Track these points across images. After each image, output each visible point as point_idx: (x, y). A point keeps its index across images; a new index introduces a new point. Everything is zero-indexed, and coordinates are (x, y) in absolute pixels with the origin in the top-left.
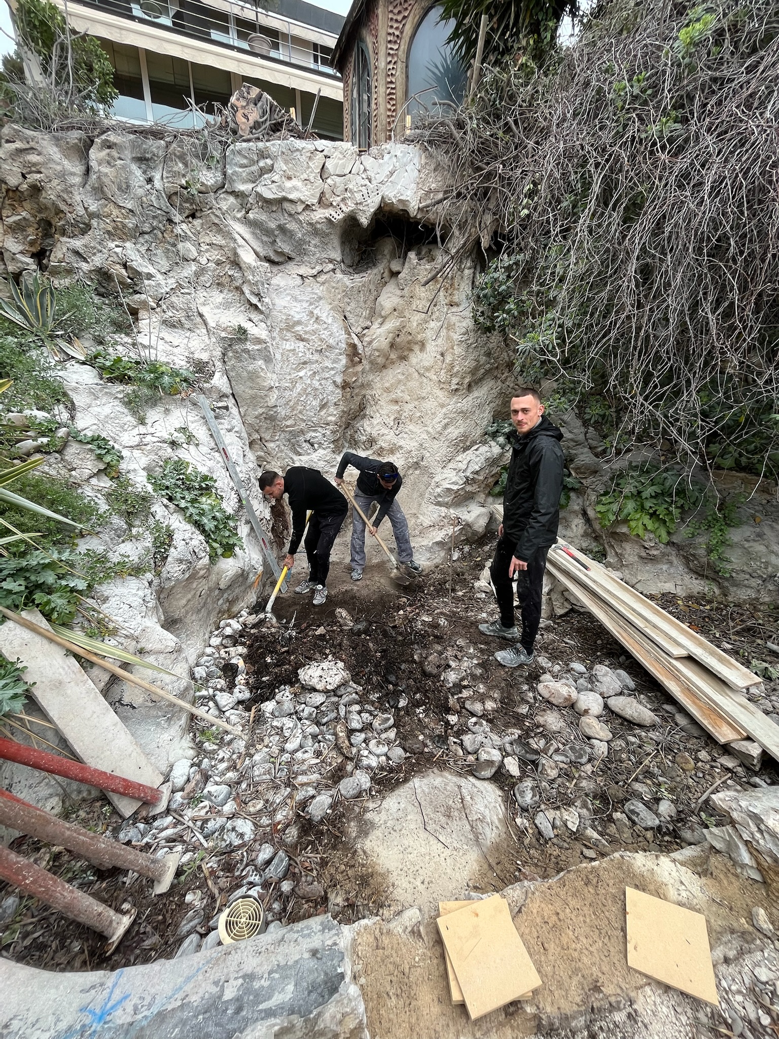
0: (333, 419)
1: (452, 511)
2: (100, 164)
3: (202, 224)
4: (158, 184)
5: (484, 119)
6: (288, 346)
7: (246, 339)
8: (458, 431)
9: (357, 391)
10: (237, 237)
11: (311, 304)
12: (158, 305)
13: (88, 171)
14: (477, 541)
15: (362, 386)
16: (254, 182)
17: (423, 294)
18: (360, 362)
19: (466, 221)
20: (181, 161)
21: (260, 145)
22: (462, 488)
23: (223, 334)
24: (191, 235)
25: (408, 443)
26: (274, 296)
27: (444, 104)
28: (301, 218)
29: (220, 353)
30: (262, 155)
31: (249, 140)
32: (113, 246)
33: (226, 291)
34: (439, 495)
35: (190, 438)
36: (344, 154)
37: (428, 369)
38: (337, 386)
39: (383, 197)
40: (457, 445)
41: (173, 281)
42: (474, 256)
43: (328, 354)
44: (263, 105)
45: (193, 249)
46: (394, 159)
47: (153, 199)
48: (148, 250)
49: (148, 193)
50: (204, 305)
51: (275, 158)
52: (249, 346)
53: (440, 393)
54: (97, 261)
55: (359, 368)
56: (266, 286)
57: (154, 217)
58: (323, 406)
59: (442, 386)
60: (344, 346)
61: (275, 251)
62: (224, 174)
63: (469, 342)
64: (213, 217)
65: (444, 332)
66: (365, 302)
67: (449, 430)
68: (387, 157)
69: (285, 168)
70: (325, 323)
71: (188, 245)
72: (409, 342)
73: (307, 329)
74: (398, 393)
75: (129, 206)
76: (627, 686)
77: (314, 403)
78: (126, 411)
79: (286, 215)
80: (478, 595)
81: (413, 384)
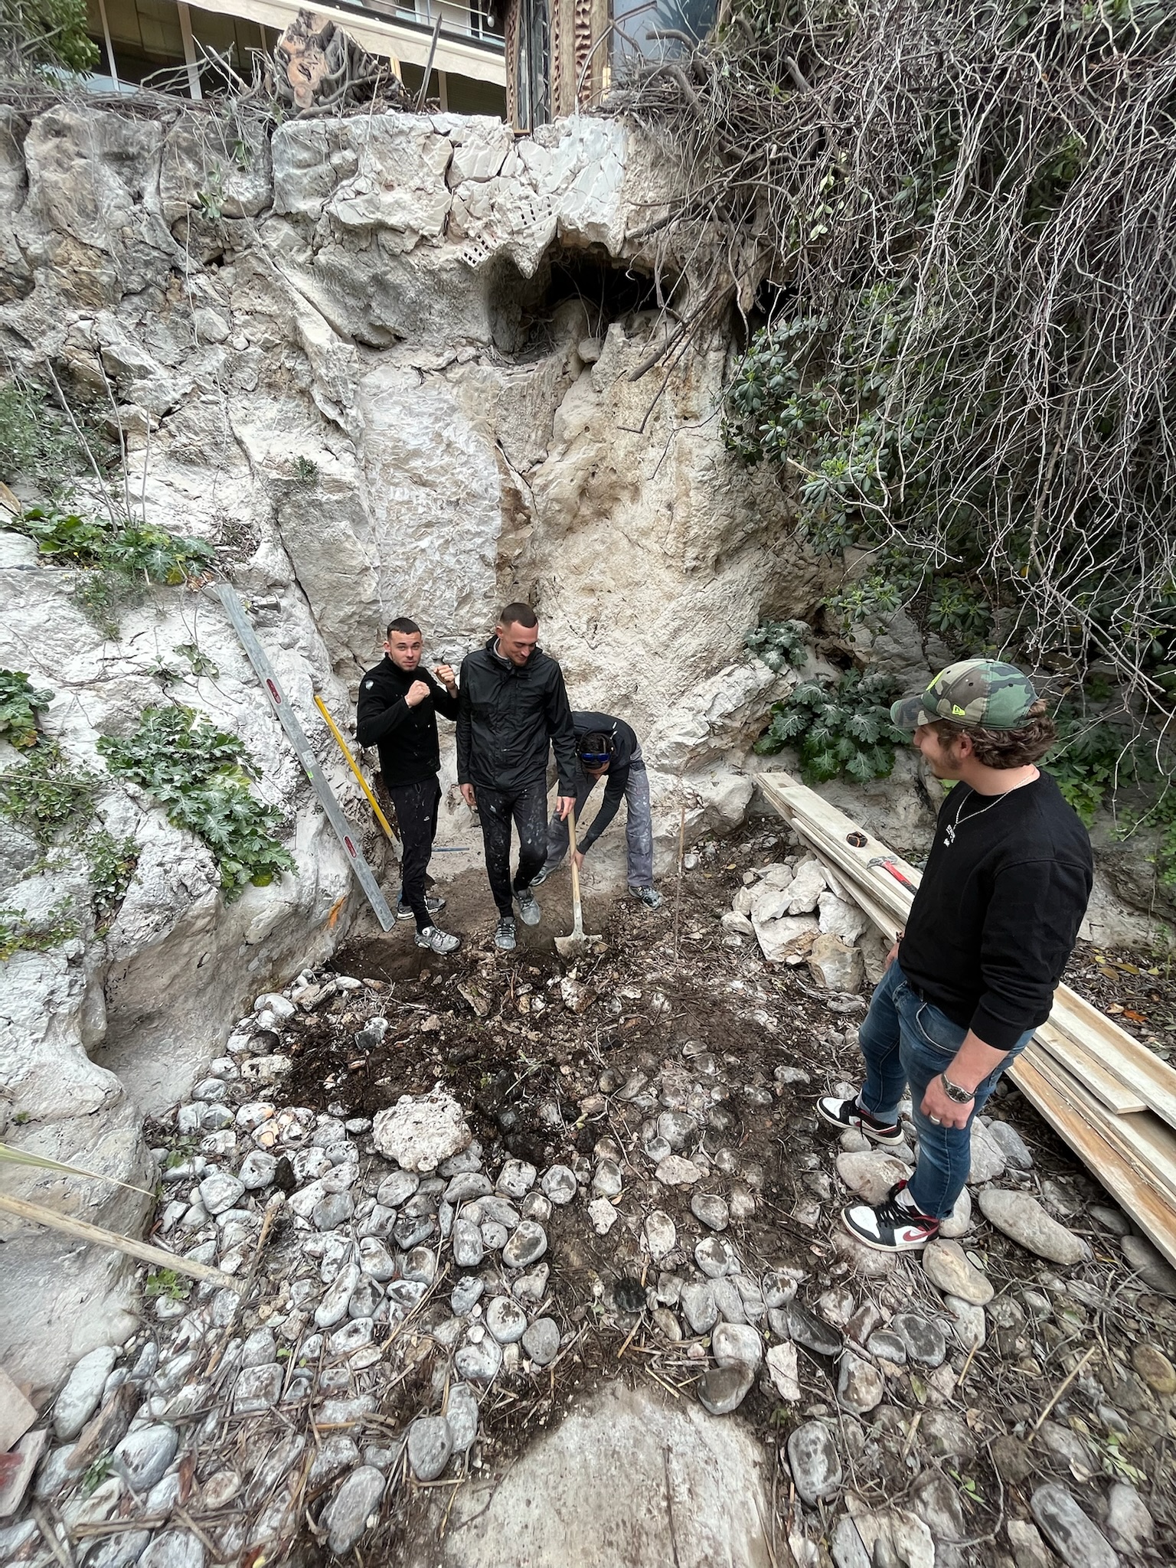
0: (482, 621)
1: (685, 782)
2: (43, 167)
3: (236, 276)
4: (150, 201)
5: (744, 65)
6: (398, 494)
7: (315, 483)
8: (697, 641)
9: (523, 572)
10: (297, 297)
11: (437, 420)
12: (162, 425)
13: (25, 182)
14: (729, 833)
15: (533, 564)
16: (325, 195)
17: (636, 396)
18: (528, 522)
19: (711, 260)
20: (190, 158)
21: (332, 123)
22: (704, 743)
23: (274, 475)
24: (215, 296)
25: (611, 662)
26: (371, 405)
27: (669, 36)
28: (413, 261)
29: (268, 509)
30: (337, 142)
31: (312, 116)
32: (75, 317)
33: (283, 398)
34: (663, 754)
35: (201, 665)
36: (486, 137)
37: (645, 533)
38: (488, 565)
39: (559, 219)
40: (694, 666)
41: (185, 380)
42: (725, 328)
43: (469, 508)
44: (336, 49)
45: (219, 321)
46: (579, 147)
47: (143, 229)
48: (140, 324)
49: (134, 219)
50: (245, 423)
51: (358, 148)
52: (321, 495)
53: (667, 576)
54: (48, 345)
55: (526, 533)
56: (351, 386)
57: (147, 264)
58: (463, 600)
59: (670, 562)
60: (498, 493)
61: (371, 325)
62: (271, 181)
63: (717, 483)
64: (254, 262)
65: (672, 467)
66: (535, 416)
67: (682, 640)
68: (565, 142)
69: (379, 167)
70: (463, 453)
71: (210, 313)
72: (612, 486)
73: (432, 464)
74: (596, 577)
75: (100, 243)
76: (1016, 1160)
77: (447, 594)
78: (80, 616)
79: (386, 256)
80: (728, 940)
81: (617, 559)
